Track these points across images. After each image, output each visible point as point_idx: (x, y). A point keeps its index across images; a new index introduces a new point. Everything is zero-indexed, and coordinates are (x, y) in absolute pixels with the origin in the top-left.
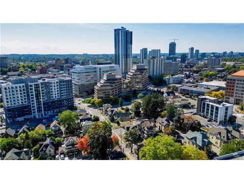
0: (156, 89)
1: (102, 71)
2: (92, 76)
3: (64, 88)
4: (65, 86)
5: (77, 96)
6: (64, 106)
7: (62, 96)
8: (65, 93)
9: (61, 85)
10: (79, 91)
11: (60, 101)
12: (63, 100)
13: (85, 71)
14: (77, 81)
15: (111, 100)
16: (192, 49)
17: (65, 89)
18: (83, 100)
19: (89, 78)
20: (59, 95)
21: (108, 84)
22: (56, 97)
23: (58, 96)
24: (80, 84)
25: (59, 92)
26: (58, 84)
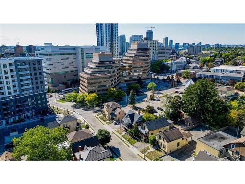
0: (160, 77)
1: (85, 53)
2: (71, 60)
3: (27, 75)
4: (28, 72)
5: (49, 91)
6: (28, 110)
7: (23, 90)
8: (28, 84)
9: (20, 70)
10: (53, 83)
11: (19, 100)
12: (26, 98)
13: (60, 53)
14: (49, 67)
15: (113, 94)
16: (166, 39)
17: (29, 77)
18: (62, 96)
19: (67, 63)
20: (16, 88)
21: (103, 69)
22: (10, 93)
23: (15, 91)
24: (53, 71)
25: (16, 83)
26: (13, 67)
